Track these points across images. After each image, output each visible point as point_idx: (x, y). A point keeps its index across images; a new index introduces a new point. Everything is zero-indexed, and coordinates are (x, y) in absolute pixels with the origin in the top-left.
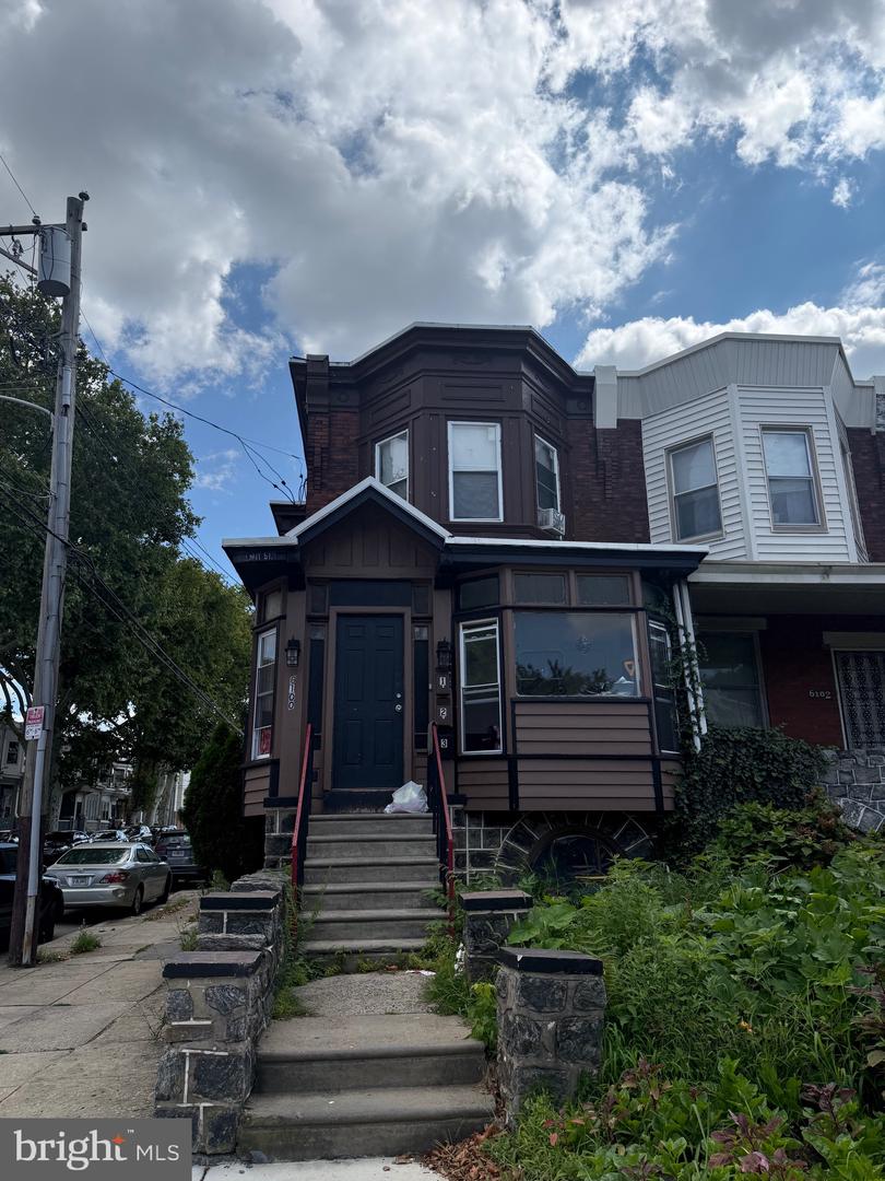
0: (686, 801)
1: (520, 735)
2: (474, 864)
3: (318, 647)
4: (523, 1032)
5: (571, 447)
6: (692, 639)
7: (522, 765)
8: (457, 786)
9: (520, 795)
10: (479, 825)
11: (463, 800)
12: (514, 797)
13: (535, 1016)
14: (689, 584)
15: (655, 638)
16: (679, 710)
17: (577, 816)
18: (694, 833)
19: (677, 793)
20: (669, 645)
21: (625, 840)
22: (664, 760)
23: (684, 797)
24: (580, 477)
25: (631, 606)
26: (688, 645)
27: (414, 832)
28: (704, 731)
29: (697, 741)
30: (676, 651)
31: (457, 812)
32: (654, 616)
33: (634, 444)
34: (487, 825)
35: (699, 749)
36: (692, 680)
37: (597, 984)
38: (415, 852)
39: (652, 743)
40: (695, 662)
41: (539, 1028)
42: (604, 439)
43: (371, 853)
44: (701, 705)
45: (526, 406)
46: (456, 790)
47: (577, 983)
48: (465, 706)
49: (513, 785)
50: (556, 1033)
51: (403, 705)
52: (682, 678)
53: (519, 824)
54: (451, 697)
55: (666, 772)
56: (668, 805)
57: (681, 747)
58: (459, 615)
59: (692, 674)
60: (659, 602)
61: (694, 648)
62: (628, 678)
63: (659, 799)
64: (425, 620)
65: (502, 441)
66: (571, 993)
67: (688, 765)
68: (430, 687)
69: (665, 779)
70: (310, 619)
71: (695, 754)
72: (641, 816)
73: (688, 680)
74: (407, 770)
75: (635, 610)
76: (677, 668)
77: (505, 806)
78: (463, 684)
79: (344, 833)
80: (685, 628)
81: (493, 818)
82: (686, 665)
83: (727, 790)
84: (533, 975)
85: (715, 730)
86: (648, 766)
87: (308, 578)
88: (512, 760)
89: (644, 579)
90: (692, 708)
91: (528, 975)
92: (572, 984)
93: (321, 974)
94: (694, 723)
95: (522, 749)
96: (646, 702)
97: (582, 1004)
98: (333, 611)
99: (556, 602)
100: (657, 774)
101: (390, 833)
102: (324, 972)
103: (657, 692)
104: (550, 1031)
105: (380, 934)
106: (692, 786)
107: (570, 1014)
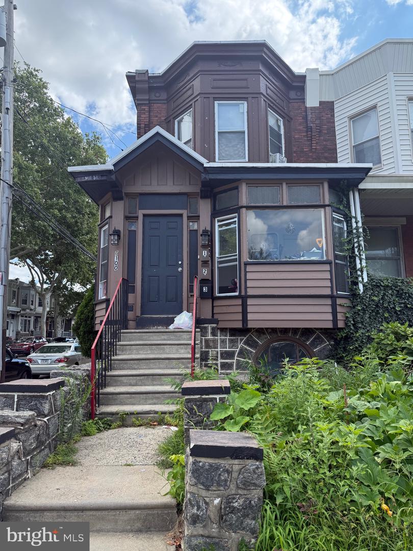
0: (352, 322)
1: (249, 284)
2: (222, 358)
3: (132, 234)
4: (193, 506)
5: (292, 119)
6: (360, 224)
7: (250, 302)
8: (213, 314)
9: (248, 319)
10: (226, 336)
11: (217, 322)
12: (245, 320)
13: (204, 493)
14: (360, 191)
15: (337, 225)
16: (351, 269)
17: (285, 331)
18: (356, 341)
19: (347, 317)
20: (345, 229)
21: (314, 344)
22: (338, 297)
23: (351, 319)
24: (296, 137)
25: (322, 203)
26: (357, 228)
27: (184, 339)
28: (366, 280)
29: (361, 286)
30: (350, 232)
31: (213, 329)
32: (336, 210)
33: (329, 116)
34: (231, 335)
35: (362, 291)
36: (359, 249)
37: (257, 468)
38: (182, 351)
39: (332, 287)
40: (361, 239)
41: (207, 503)
42: (312, 113)
43: (156, 352)
44: (364, 264)
45: (263, 90)
46: (213, 316)
47: (240, 467)
48: (218, 267)
49: (245, 313)
50: (221, 508)
51: (182, 268)
52: (353, 248)
53: (250, 336)
54: (210, 262)
55: (340, 305)
56: (341, 324)
57: (351, 290)
58: (215, 214)
59: (359, 246)
60: (341, 202)
61: (361, 230)
62: (318, 248)
63: (335, 320)
64: (195, 218)
65: (248, 112)
66: (235, 475)
67: (355, 301)
68: (199, 258)
69: (339, 309)
70: (127, 218)
71: (359, 294)
72: (325, 331)
73: (356, 250)
74: (185, 305)
75: (324, 206)
76: (350, 242)
77: (239, 325)
78: (217, 255)
79: (142, 340)
80: (356, 218)
81: (234, 332)
82: (356, 240)
83: (379, 316)
84: (203, 460)
85: (372, 280)
86: (329, 301)
87: (125, 193)
88: (244, 298)
89: (331, 187)
90: (358, 266)
91: (198, 459)
92: (236, 468)
93: (108, 427)
94: (359, 276)
95: (250, 292)
96: (329, 263)
97: (244, 484)
98: (141, 213)
99: (274, 203)
100: (334, 306)
101: (170, 340)
102: (110, 426)
103: (336, 257)
104: (216, 506)
105: (151, 401)
106: (357, 313)
107: (233, 492)
